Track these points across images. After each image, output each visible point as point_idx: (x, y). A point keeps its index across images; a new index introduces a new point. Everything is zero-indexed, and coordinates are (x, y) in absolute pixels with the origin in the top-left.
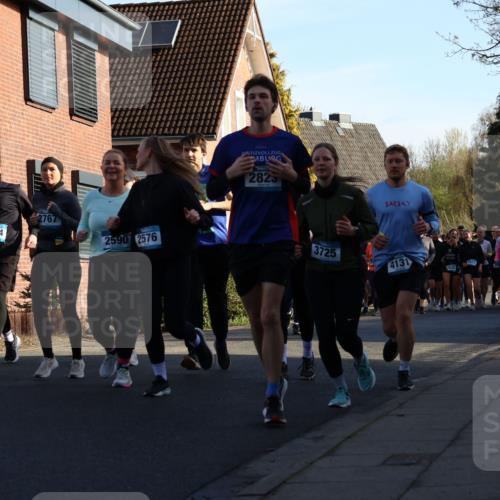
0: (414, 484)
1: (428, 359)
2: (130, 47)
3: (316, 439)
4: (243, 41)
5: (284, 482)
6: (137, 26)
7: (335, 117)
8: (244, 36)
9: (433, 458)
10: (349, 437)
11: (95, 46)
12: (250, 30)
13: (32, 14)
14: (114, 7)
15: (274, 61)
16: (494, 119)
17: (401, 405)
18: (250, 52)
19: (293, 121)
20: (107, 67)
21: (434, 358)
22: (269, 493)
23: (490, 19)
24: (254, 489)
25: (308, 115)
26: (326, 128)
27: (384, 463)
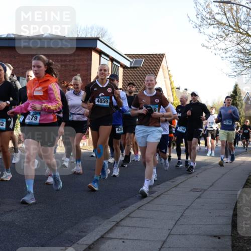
0: (199, 197)
1: (207, 161)
2: (129, 66)
3: (173, 182)
4: (161, 67)
5: (162, 194)
6: (132, 61)
7: (186, 90)
8: (162, 65)
9: (205, 190)
10: (182, 182)
11: (119, 65)
12: (164, 63)
13: (102, 56)
14: (126, 55)
15: (169, 72)
16: (232, 93)
17: (197, 174)
18: (163, 70)
19: (174, 90)
20: (122, 71)
21: (208, 161)
22: (158, 196)
23: (232, 65)
24: (153, 195)
25: (179, 88)
26: (183, 93)
27: (191, 190)
